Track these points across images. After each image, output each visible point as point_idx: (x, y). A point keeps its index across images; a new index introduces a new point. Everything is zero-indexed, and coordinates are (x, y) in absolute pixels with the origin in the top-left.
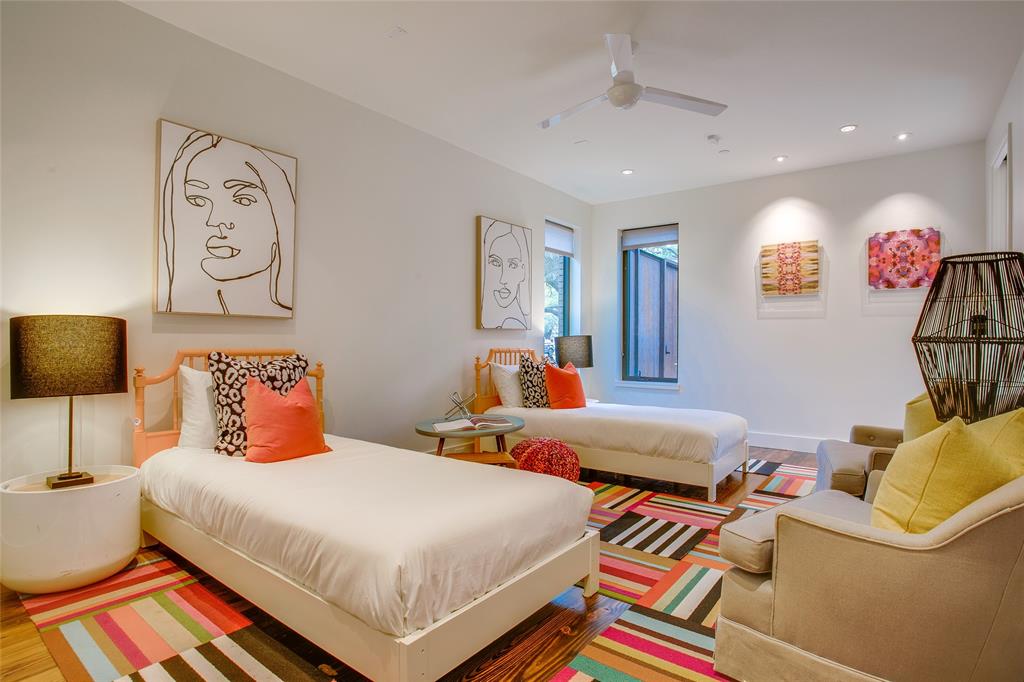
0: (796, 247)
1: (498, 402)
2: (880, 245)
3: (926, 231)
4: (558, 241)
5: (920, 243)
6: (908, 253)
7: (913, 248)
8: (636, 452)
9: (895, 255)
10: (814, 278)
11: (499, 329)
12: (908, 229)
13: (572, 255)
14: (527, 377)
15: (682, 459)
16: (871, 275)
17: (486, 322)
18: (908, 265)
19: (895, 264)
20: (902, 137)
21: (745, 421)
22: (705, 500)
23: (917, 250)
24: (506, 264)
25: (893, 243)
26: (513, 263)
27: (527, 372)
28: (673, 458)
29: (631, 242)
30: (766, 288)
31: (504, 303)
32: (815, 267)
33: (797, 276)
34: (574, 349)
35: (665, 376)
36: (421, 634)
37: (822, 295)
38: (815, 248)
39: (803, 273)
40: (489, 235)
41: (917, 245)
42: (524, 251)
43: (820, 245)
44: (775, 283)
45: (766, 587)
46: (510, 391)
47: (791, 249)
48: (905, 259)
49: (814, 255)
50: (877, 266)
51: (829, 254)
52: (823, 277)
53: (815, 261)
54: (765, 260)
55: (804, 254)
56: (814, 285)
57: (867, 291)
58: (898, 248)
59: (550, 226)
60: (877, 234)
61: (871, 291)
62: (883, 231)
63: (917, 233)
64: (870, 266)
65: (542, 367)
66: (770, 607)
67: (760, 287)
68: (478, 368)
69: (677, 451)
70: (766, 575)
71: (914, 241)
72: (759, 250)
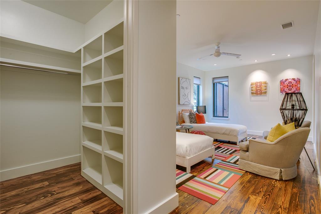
0: (261, 83)
1: (184, 122)
2: (284, 83)
3: (296, 79)
4: (196, 81)
5: (295, 82)
6: (291, 84)
7: (293, 83)
8: (219, 134)
9: (288, 85)
10: (266, 91)
11: (184, 104)
12: (291, 78)
13: (200, 85)
14: (191, 116)
15: (231, 135)
16: (281, 90)
17: (181, 103)
18: (291, 88)
19: (288, 87)
20: (289, 55)
21: (246, 127)
22: (236, 145)
23: (294, 84)
24: (185, 88)
25: (287, 82)
26: (187, 88)
27: (191, 115)
28: (228, 135)
29: (216, 81)
30: (252, 93)
31: (185, 98)
32: (266, 88)
33: (261, 90)
34: (201, 109)
35: (224, 116)
36: (189, 158)
37: (267, 95)
38: (266, 83)
39: (262, 89)
40: (181, 82)
41: (294, 82)
42: (189, 85)
43: (267, 82)
44: (255, 92)
45: (247, 153)
46: (187, 120)
47: (259, 83)
48: (291, 86)
49: (266, 85)
50: (283, 88)
51: (270, 85)
52: (268, 91)
53: (266, 86)
54: (252, 86)
55: (262, 85)
56: (265, 93)
57: (280, 94)
58: (289, 83)
59: (195, 78)
60: (283, 80)
61: (281, 94)
62: (284, 79)
63: (294, 79)
64: (281, 88)
65: (195, 114)
66: (248, 156)
67: (251, 93)
68: (179, 114)
69: (229, 133)
70: (247, 151)
71: (293, 81)
72: (250, 84)
